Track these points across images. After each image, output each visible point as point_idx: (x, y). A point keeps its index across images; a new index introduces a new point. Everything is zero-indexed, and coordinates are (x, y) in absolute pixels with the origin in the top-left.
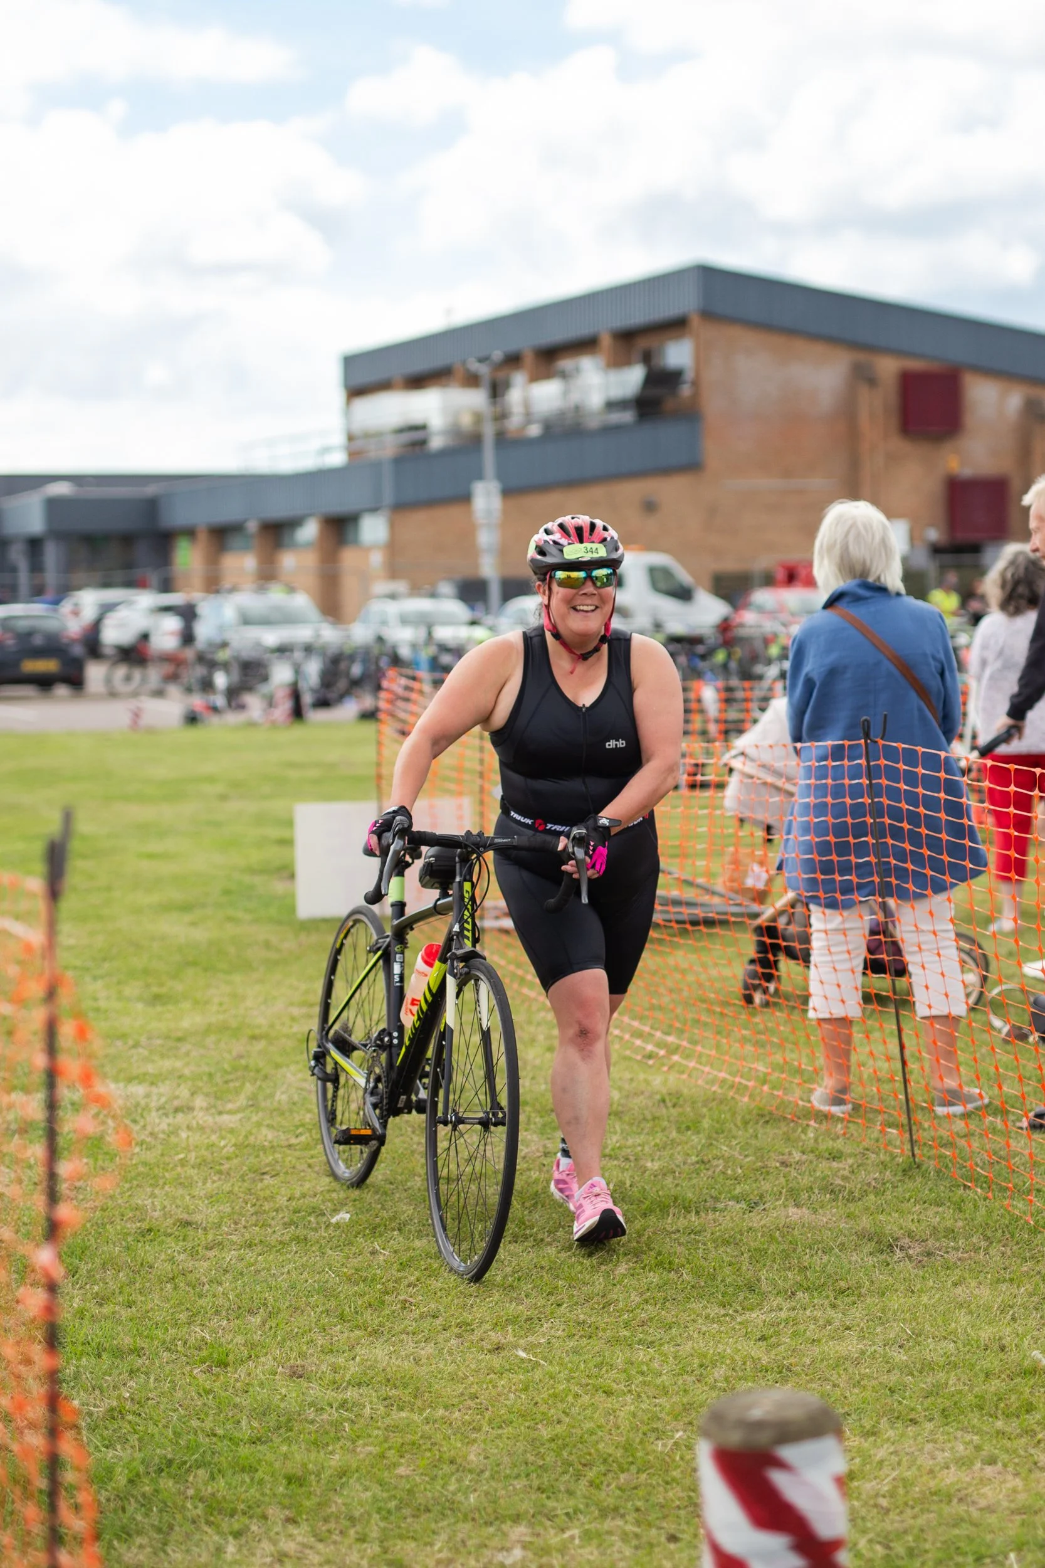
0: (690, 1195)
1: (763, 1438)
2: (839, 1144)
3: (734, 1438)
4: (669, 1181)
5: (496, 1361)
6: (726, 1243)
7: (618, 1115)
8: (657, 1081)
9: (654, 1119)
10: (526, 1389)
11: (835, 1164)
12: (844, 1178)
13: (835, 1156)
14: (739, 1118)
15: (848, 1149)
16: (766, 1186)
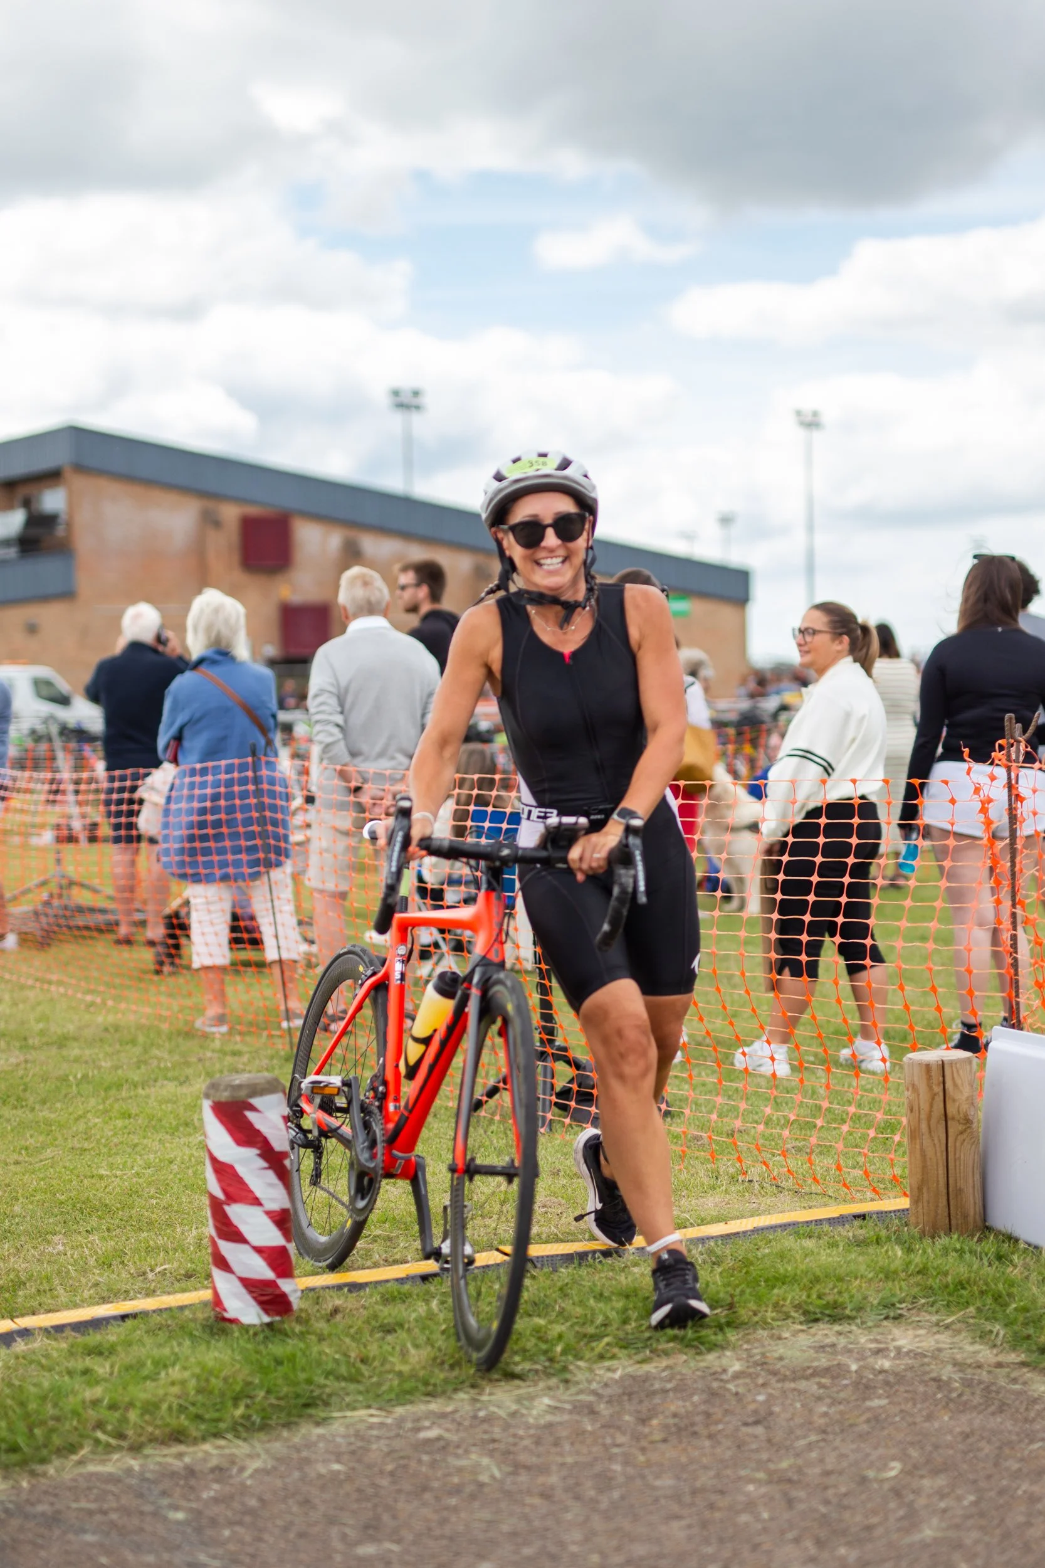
0: (136, 1079)
1: (242, 1094)
2: (238, 1047)
3: (225, 1096)
4: (120, 1072)
5: (18, 1168)
6: (168, 1101)
7: (75, 1039)
8: (100, 1019)
9: (101, 1040)
10: (43, 1179)
11: (236, 1058)
12: (244, 1064)
13: (235, 1054)
14: (164, 1037)
15: (245, 1049)
16: (189, 1071)
